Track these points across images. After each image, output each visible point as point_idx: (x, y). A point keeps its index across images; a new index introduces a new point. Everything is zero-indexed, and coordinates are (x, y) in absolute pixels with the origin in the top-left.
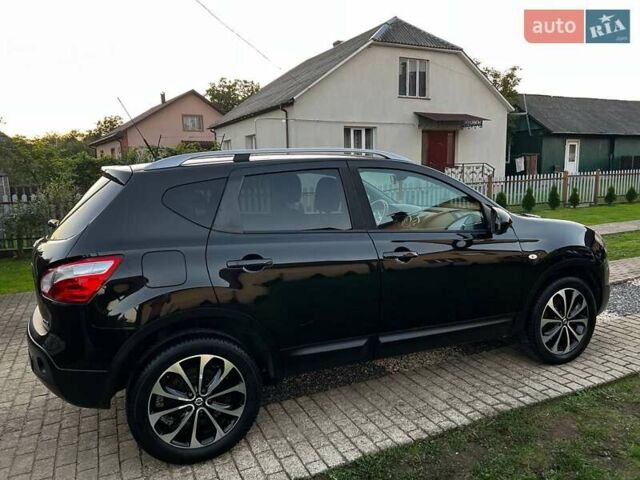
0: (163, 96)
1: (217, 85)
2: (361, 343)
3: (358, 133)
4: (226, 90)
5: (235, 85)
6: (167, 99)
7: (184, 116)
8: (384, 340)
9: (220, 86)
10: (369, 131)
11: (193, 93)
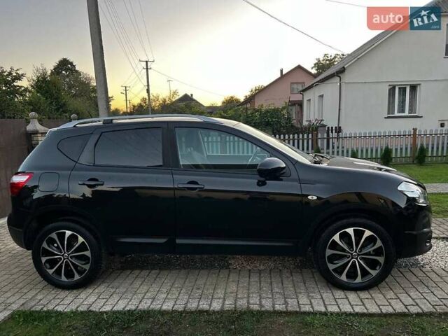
0: (282, 71)
1: (321, 59)
2: (163, 241)
3: (403, 90)
4: (328, 62)
5: (335, 57)
6: (284, 73)
7: (292, 83)
8: (178, 241)
9: (323, 60)
10: (414, 88)
11: (299, 68)
